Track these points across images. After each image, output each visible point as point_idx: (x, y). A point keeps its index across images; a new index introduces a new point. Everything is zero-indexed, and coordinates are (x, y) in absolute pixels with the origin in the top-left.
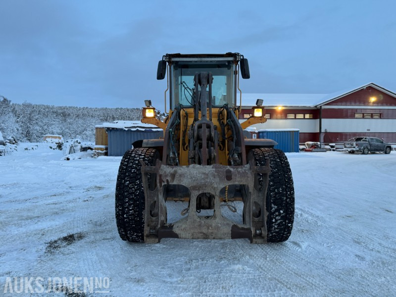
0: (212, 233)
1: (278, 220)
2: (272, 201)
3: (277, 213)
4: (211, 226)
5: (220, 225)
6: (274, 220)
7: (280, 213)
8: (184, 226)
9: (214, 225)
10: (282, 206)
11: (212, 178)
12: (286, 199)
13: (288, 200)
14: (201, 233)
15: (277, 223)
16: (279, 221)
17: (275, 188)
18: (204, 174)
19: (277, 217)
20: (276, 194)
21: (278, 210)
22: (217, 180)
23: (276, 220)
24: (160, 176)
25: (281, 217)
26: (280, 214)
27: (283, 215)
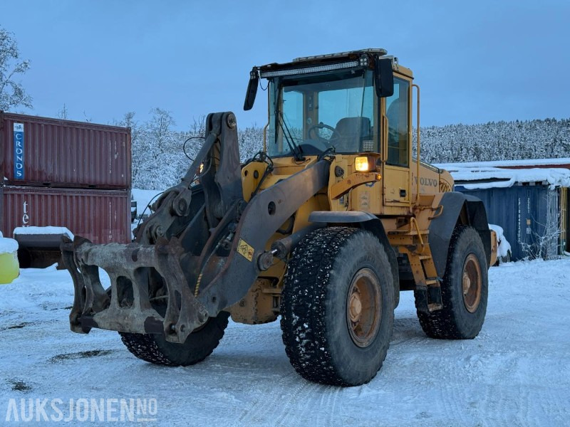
0: (127, 324)
1: (303, 339)
2: (293, 308)
3: (300, 328)
4: (127, 316)
5: (136, 316)
6: (297, 339)
7: (303, 327)
8: (104, 314)
9: (130, 315)
10: (305, 318)
11: (120, 258)
12: (312, 307)
13: (314, 308)
14: (118, 323)
15: (303, 344)
16: (305, 341)
17: (299, 289)
18: (113, 253)
19: (301, 335)
20: (299, 297)
21: (300, 323)
22: (125, 260)
23: (301, 340)
24: (76, 254)
25: (307, 334)
26: (304, 330)
27: (309, 330)
